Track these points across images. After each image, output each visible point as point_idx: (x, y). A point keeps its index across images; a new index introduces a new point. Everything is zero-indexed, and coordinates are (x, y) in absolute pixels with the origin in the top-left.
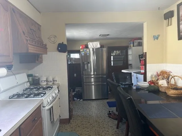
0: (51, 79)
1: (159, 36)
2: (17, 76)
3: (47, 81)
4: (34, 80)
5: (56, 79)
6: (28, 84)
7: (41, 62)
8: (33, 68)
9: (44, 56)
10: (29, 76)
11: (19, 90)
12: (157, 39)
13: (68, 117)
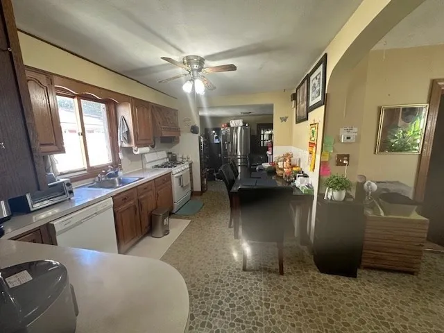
0: (185, 157)
1: (287, 118)
2: (158, 153)
3: (182, 158)
4: (172, 157)
5: (190, 156)
6: (168, 160)
7: (178, 142)
8: (171, 147)
9: (180, 138)
10: (169, 153)
11: (159, 163)
12: (285, 120)
13: (200, 190)
